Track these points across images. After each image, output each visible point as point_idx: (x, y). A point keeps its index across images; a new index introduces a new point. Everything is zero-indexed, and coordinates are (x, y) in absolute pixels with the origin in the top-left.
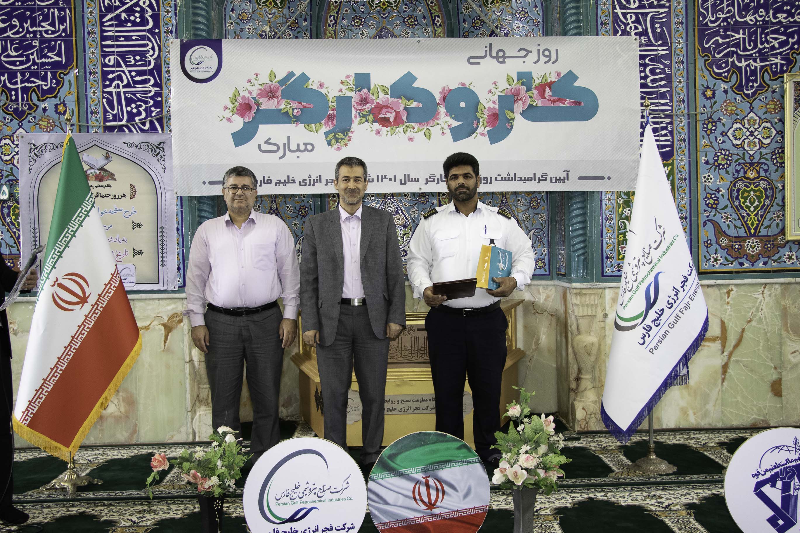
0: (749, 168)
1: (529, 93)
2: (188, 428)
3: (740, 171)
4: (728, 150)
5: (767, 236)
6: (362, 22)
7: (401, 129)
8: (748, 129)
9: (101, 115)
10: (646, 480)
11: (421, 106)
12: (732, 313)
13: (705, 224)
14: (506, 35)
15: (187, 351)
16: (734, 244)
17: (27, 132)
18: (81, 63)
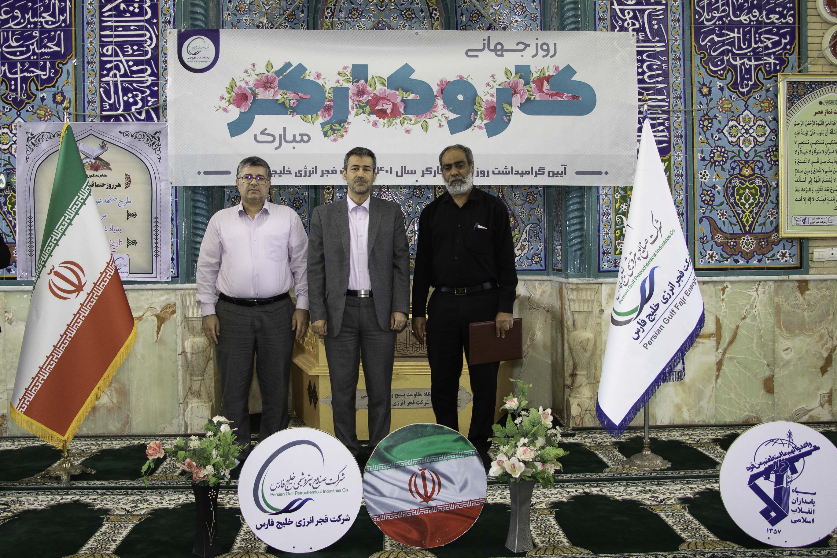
0: (745, 166)
1: (527, 87)
2: (180, 420)
3: (735, 168)
4: (724, 147)
5: (762, 233)
6: (359, 14)
7: (398, 121)
8: (743, 127)
9: (98, 104)
10: (641, 475)
11: (418, 98)
12: (727, 310)
13: (701, 220)
14: (504, 29)
15: (180, 343)
16: (730, 241)
17: (25, 121)
18: (80, 54)
